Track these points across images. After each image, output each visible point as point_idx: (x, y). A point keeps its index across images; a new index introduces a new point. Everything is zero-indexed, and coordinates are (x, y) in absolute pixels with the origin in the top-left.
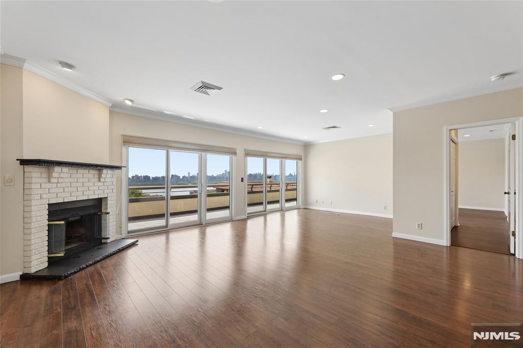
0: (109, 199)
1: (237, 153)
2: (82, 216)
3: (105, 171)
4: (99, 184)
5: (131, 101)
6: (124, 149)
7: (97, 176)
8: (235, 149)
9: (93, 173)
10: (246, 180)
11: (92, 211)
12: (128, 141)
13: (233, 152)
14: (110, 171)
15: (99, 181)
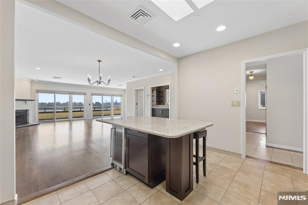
0: (30, 110)
1: (87, 94)
2: (20, 115)
3: (27, 101)
4: (25, 105)
5: (37, 79)
6: (37, 94)
7: (25, 103)
8: (86, 93)
9: (23, 102)
10: (92, 105)
11: (24, 114)
12: (38, 91)
13: (85, 94)
14: (29, 101)
15: (26, 104)
